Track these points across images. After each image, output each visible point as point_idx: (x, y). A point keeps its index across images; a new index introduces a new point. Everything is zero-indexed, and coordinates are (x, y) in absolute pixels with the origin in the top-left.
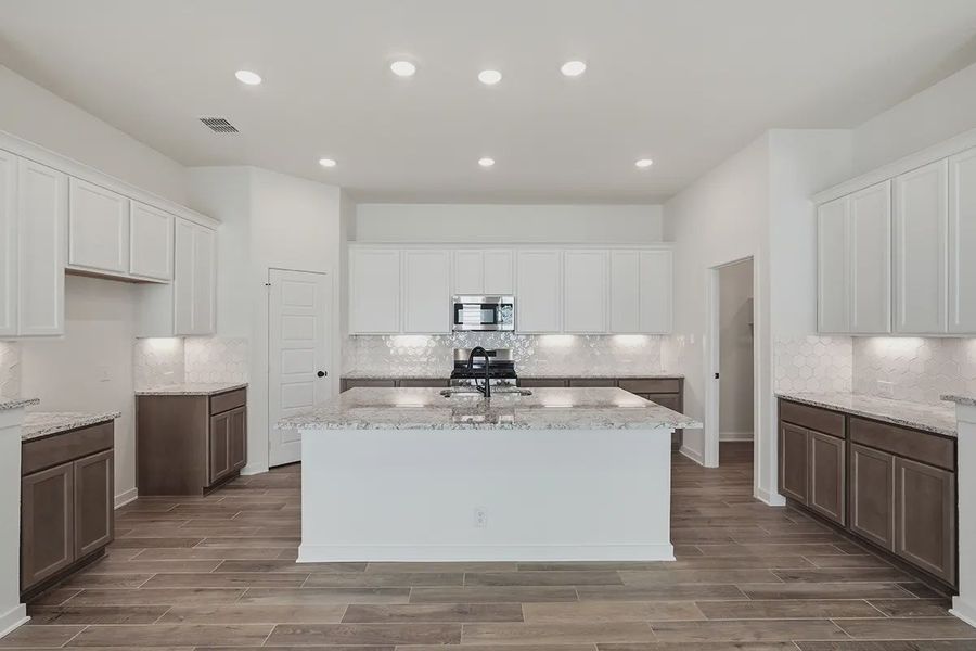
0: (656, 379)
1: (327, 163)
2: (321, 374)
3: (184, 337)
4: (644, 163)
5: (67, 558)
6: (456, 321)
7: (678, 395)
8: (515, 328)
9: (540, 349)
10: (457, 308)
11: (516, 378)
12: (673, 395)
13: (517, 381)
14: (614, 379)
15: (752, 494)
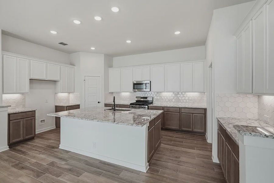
1: (93, 48)
2: (99, 102)
3: (69, 93)
4: (177, 33)
5: (21, 138)
6: (134, 89)
7: (204, 115)
8: (150, 90)
9: (161, 97)
10: (134, 84)
11: (148, 105)
12: (202, 115)
13: (148, 106)
14: (179, 108)
15: (212, 156)
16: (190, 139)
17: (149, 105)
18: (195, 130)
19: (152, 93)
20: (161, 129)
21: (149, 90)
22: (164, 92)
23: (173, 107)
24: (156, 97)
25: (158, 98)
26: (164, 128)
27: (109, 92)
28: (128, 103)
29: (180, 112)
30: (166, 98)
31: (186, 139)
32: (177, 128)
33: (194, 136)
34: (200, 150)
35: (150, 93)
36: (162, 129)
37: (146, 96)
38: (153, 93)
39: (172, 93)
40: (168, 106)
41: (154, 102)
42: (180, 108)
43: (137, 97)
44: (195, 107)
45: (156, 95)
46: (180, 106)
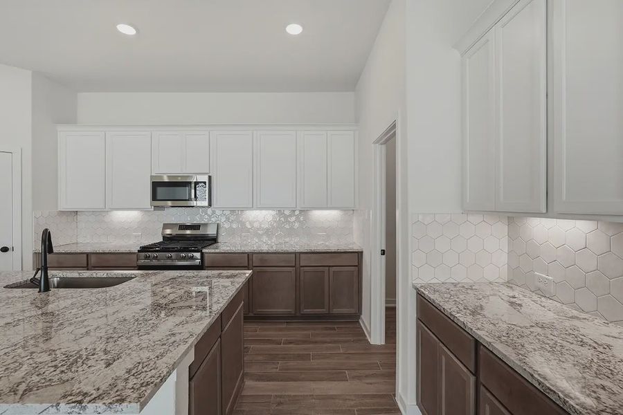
0: (335, 252)
2: (5, 250)
6: (154, 198)
7: (357, 268)
8: (210, 204)
9: (243, 224)
10: (156, 185)
11: (201, 251)
12: (353, 268)
13: (202, 254)
14: (295, 253)
15: (395, 395)
16: (328, 339)
17: (204, 251)
18: (336, 311)
19: (214, 212)
20: (244, 319)
21: (206, 203)
22: (252, 208)
23: (275, 253)
24: (226, 226)
25: (234, 226)
26: (251, 314)
27: (61, 208)
28: (132, 244)
29: (298, 266)
30: (256, 225)
31: (316, 342)
32: (291, 310)
33: (334, 329)
34: (359, 378)
35: (209, 211)
36: (247, 319)
37: (197, 221)
38: (218, 212)
39: (273, 213)
40: (265, 248)
41: (220, 239)
42: (297, 255)
43: (166, 226)
44: (333, 249)
45: (228, 219)
46: (298, 249)
